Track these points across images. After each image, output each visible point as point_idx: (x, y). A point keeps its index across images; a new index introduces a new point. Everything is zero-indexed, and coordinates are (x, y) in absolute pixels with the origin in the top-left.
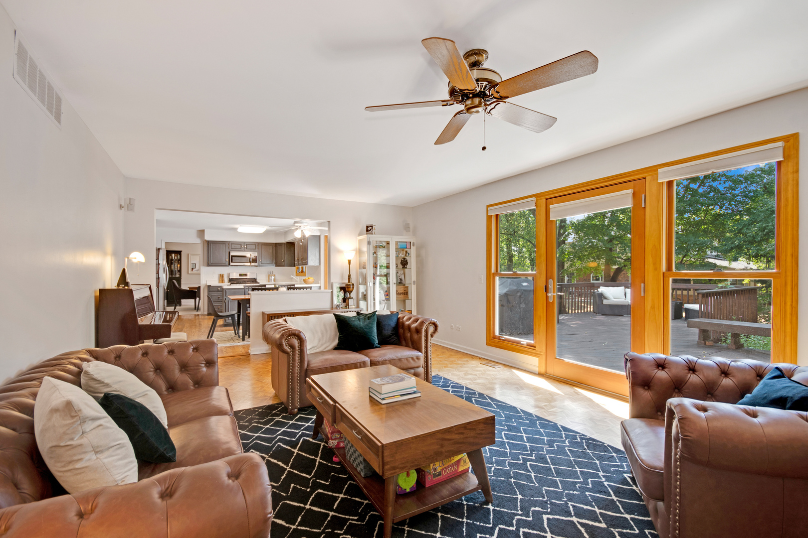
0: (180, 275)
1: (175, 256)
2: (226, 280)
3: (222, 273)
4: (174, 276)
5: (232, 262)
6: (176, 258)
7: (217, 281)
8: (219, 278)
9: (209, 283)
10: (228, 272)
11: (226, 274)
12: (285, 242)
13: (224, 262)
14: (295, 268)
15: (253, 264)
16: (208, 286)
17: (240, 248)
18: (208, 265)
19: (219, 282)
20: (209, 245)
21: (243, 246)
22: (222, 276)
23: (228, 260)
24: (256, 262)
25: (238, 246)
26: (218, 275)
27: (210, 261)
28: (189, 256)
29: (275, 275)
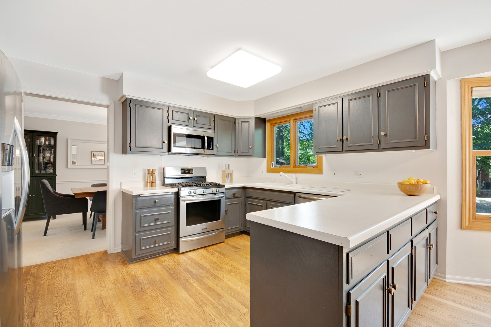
0: (55, 170)
1: (45, 140)
2: (158, 179)
3: (151, 168)
4: (43, 172)
5: (175, 146)
6: (47, 143)
7: (141, 184)
8: (144, 177)
9: (122, 188)
10: (163, 166)
11: (160, 169)
12: (254, 117)
13: (156, 146)
14: (265, 160)
15: (207, 151)
16: (124, 195)
17: (186, 120)
18: (124, 151)
19: (146, 186)
20: (129, 108)
21: (191, 118)
22: (151, 173)
23: (166, 142)
24: (213, 149)
25: (184, 117)
26: (144, 170)
27: (129, 142)
28: (69, 141)
29: (233, 171)
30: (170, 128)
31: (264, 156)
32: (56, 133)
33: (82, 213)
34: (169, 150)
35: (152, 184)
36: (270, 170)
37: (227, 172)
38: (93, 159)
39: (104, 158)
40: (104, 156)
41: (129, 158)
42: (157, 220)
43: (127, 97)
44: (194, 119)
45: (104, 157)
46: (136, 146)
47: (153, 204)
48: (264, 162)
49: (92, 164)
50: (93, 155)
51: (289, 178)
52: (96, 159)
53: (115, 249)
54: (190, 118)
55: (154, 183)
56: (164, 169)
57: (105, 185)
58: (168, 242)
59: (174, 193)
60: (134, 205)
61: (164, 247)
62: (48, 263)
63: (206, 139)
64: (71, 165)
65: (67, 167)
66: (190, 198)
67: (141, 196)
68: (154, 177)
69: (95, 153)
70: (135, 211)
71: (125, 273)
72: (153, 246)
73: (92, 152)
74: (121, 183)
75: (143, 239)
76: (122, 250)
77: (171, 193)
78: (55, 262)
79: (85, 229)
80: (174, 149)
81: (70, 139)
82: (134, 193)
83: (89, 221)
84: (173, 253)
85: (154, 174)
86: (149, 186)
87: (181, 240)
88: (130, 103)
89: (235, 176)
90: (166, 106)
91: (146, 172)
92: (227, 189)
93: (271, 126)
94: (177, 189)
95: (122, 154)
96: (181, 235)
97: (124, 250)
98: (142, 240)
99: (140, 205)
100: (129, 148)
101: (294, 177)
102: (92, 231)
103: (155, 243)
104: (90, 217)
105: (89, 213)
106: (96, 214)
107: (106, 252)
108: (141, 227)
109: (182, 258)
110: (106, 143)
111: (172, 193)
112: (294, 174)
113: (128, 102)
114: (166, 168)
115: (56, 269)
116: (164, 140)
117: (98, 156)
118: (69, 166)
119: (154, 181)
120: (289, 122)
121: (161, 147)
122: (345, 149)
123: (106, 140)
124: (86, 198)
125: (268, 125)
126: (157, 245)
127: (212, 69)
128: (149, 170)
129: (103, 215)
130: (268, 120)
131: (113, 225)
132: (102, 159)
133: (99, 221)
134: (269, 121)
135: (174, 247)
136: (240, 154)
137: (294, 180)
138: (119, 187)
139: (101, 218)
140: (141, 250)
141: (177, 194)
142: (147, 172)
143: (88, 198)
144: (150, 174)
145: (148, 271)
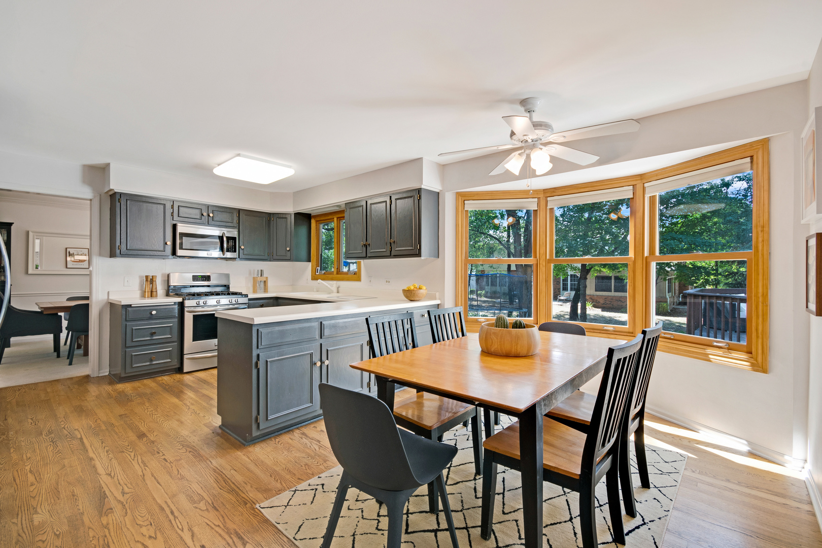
2: (160, 289)
3: (150, 274)
5: (181, 248)
7: (138, 293)
8: (141, 286)
9: (110, 298)
10: (167, 272)
11: (163, 275)
12: (294, 213)
13: (158, 249)
14: (310, 264)
15: (229, 255)
16: (112, 306)
17: (198, 217)
18: (112, 255)
19: (143, 296)
20: (118, 204)
21: (205, 214)
22: (151, 280)
23: (169, 243)
24: (235, 251)
25: (195, 213)
26: (141, 277)
27: (118, 244)
28: (31, 234)
29: (267, 278)
30: (174, 227)
31: (309, 260)
32: (11, 224)
33: (52, 335)
34: (174, 253)
35: (152, 294)
36: (314, 278)
37: (260, 279)
38: (69, 259)
39: (88, 259)
40: (87, 255)
41: (119, 262)
42: (153, 334)
43: (116, 191)
44: (209, 215)
45: (87, 257)
46: (128, 248)
47: (149, 315)
48: (308, 266)
49: (67, 268)
50: (68, 253)
51: (329, 286)
52: (73, 260)
53: (101, 371)
54: (202, 215)
55: (155, 293)
56: (168, 276)
57: (87, 298)
58: (169, 360)
59: (177, 304)
60: (124, 317)
61: (162, 366)
62: (10, 387)
63: (225, 239)
64: (33, 270)
65: (27, 272)
66: (200, 309)
67: (132, 306)
68: (154, 285)
69: (72, 251)
70: (124, 323)
71: (110, 390)
72: (148, 363)
73: (66, 248)
74: (108, 292)
75: (135, 355)
76: (110, 373)
77: (173, 303)
78: (21, 386)
79: (58, 356)
80: (180, 252)
81: (32, 232)
82: (124, 303)
83: (64, 348)
84: (176, 373)
85: (154, 282)
86: (147, 296)
87: (185, 357)
88: (119, 197)
89: (270, 284)
90: (170, 200)
91: (143, 280)
92: (250, 300)
93: (316, 223)
94: (182, 298)
95: (110, 257)
96: (185, 352)
97: (112, 373)
98: (133, 356)
99: (130, 316)
100: (118, 251)
101: (335, 286)
102: (68, 358)
103: (151, 360)
104: (65, 344)
105: (63, 335)
106: (74, 334)
107: (88, 376)
108: (132, 341)
109: (187, 378)
110: (89, 237)
111: (175, 303)
112: (334, 282)
113: (118, 197)
114: (171, 274)
115: (24, 391)
116: (166, 241)
117: (78, 255)
118: (30, 272)
119: (154, 290)
120: (333, 220)
121: (162, 249)
122: (368, 255)
123: (89, 234)
124: (59, 314)
125: (313, 222)
126: (154, 363)
127: (219, 166)
128: (147, 277)
129: (85, 336)
130: (313, 216)
131: (98, 351)
132: (85, 261)
133: (79, 347)
134: (315, 217)
135: (178, 366)
136: (275, 257)
137: (335, 289)
138: (106, 297)
139: (82, 342)
140: (132, 367)
141: (181, 305)
142: (145, 280)
143: (62, 314)
144: (149, 282)
145: (139, 387)
